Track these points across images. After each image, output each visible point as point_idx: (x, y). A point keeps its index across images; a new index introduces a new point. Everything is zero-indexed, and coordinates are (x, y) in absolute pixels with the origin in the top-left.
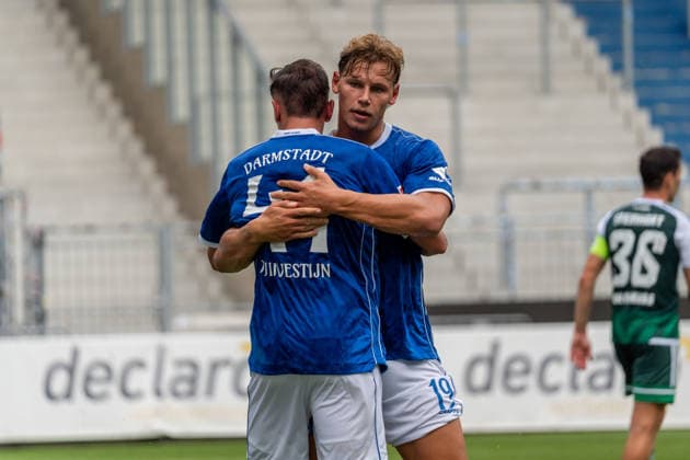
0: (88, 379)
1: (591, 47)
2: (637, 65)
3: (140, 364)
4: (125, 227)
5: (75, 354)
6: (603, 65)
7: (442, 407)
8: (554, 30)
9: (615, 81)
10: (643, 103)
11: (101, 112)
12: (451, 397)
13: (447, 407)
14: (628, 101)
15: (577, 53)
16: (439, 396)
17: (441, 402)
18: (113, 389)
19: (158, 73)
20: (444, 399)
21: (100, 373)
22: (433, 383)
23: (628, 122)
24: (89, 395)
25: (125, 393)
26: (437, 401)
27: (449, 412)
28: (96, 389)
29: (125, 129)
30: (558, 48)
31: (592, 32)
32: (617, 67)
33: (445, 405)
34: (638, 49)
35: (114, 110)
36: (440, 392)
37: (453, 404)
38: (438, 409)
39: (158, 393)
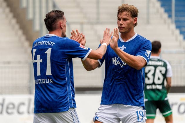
0: (8, 108)
1: (162, 10)
2: (176, 16)
3: (23, 104)
4: (19, 62)
5: (4, 100)
6: (166, 15)
7: (138, 120)
8: (151, 5)
9: (169, 21)
10: (178, 27)
11: (13, 28)
12: (142, 117)
13: (140, 120)
14: (173, 26)
15: (158, 12)
16: (138, 116)
17: (138, 118)
18: (15, 111)
19: (30, 16)
20: (139, 117)
21: (11, 106)
22: (137, 112)
23: (173, 33)
24: (8, 113)
25: (19, 113)
26: (137, 117)
27: (140, 121)
28: (10, 111)
29: (20, 32)
30: (152, 10)
31: (162, 6)
32: (170, 16)
33: (139, 119)
34: (176, 11)
35: (17, 27)
36: (139, 115)
37: (142, 119)
38: (137, 120)
39: (29, 112)
